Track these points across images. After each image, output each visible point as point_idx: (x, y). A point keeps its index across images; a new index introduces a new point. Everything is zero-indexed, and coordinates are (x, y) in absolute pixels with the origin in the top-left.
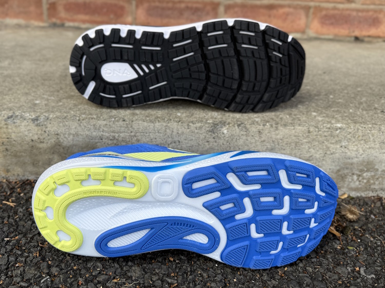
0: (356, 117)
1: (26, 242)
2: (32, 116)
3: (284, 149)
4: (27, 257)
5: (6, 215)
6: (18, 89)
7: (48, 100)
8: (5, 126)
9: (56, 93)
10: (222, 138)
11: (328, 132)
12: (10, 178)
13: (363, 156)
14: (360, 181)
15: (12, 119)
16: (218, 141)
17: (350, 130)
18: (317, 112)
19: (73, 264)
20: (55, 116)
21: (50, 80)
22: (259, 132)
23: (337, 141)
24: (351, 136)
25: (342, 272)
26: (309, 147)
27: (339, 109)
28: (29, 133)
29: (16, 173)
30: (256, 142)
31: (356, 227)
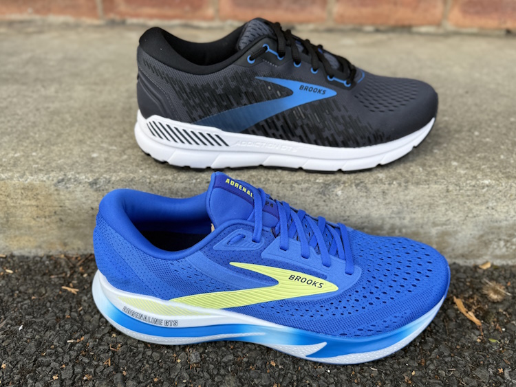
0: (508, 167)
1: (94, 345)
2: (89, 179)
3: (414, 213)
4: (97, 366)
5: (67, 306)
6: (69, 135)
7: (108, 151)
8: (56, 193)
9: (118, 140)
10: (335, 201)
11: (472, 190)
12: (69, 252)
13: (514, 219)
14: (507, 248)
15: (64, 183)
16: (329, 205)
17: (500, 188)
18: (458, 162)
19: (153, 375)
20: (118, 178)
21: (110, 117)
22: (384, 192)
23: (482, 202)
24: (502, 196)
25: (482, 375)
26: (446, 209)
27: (486, 154)
28: (87, 200)
29: (75, 247)
30: (378, 205)
31: (500, 310)
